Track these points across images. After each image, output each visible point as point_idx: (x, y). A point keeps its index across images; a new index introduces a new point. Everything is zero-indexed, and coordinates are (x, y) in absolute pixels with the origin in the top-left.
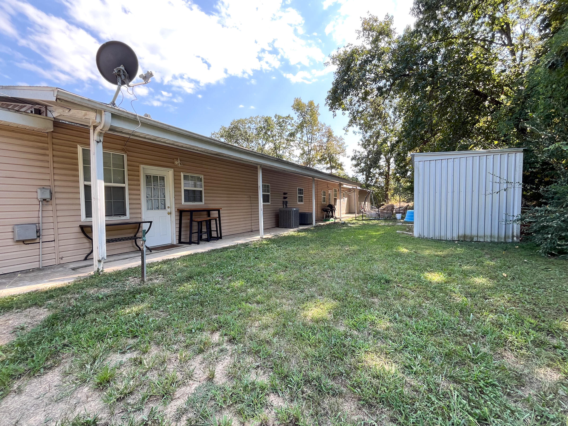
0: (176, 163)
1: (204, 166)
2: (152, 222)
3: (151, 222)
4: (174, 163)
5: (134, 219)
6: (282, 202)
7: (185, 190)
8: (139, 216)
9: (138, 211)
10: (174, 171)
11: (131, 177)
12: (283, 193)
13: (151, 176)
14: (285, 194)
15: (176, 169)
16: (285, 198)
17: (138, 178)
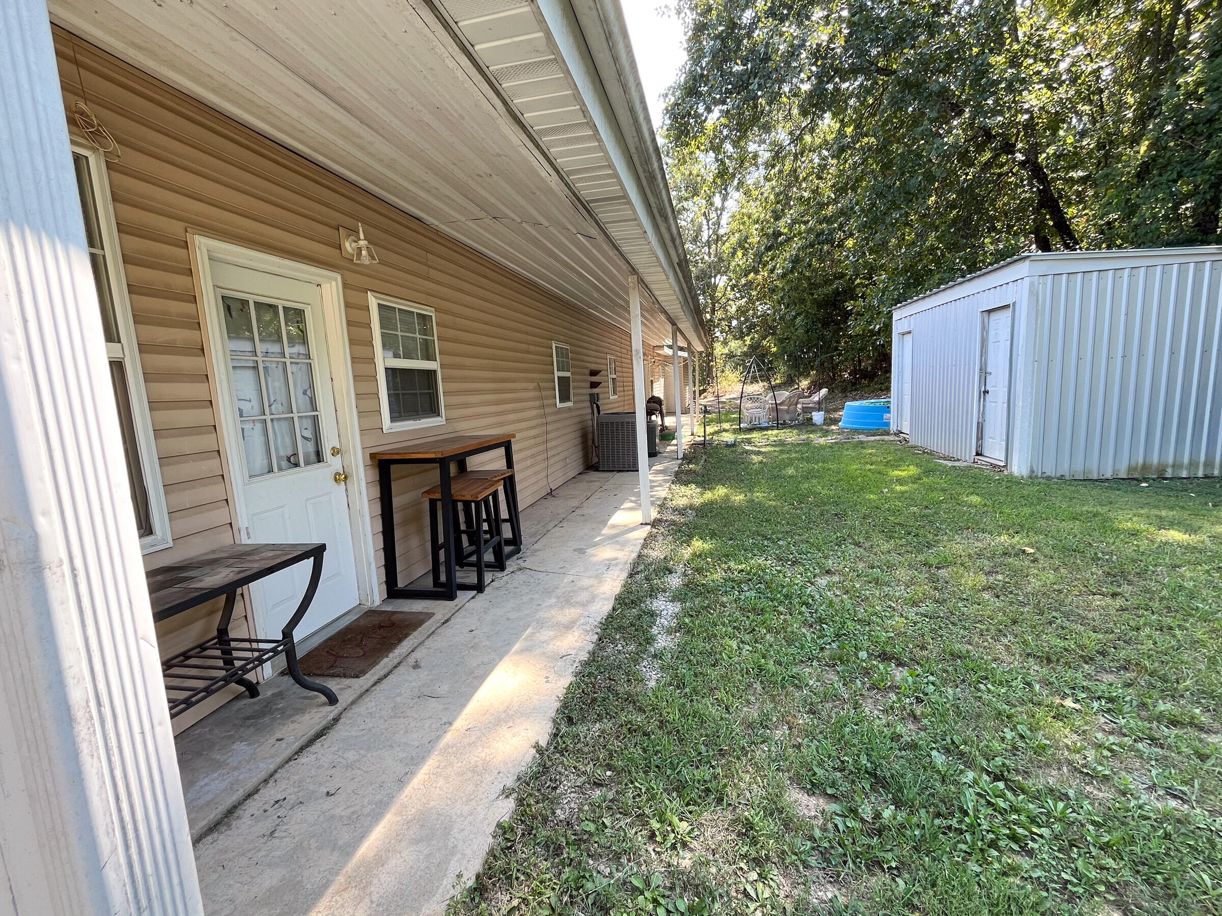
0: (349, 246)
1: (433, 273)
2: (322, 548)
3: (317, 552)
4: (339, 247)
5: (196, 540)
6: (588, 398)
7: (392, 373)
8: (219, 516)
9: (214, 492)
10: (346, 286)
11: (147, 302)
12: (588, 372)
13: (245, 303)
14: (594, 373)
15: (351, 276)
16: (594, 385)
17: (188, 308)
